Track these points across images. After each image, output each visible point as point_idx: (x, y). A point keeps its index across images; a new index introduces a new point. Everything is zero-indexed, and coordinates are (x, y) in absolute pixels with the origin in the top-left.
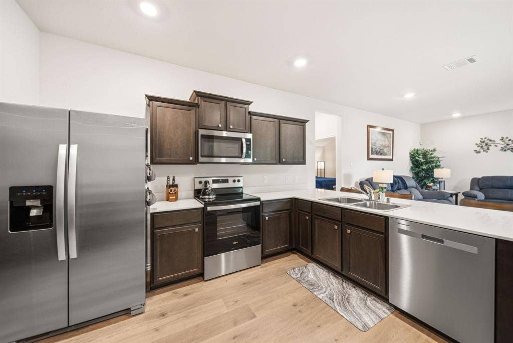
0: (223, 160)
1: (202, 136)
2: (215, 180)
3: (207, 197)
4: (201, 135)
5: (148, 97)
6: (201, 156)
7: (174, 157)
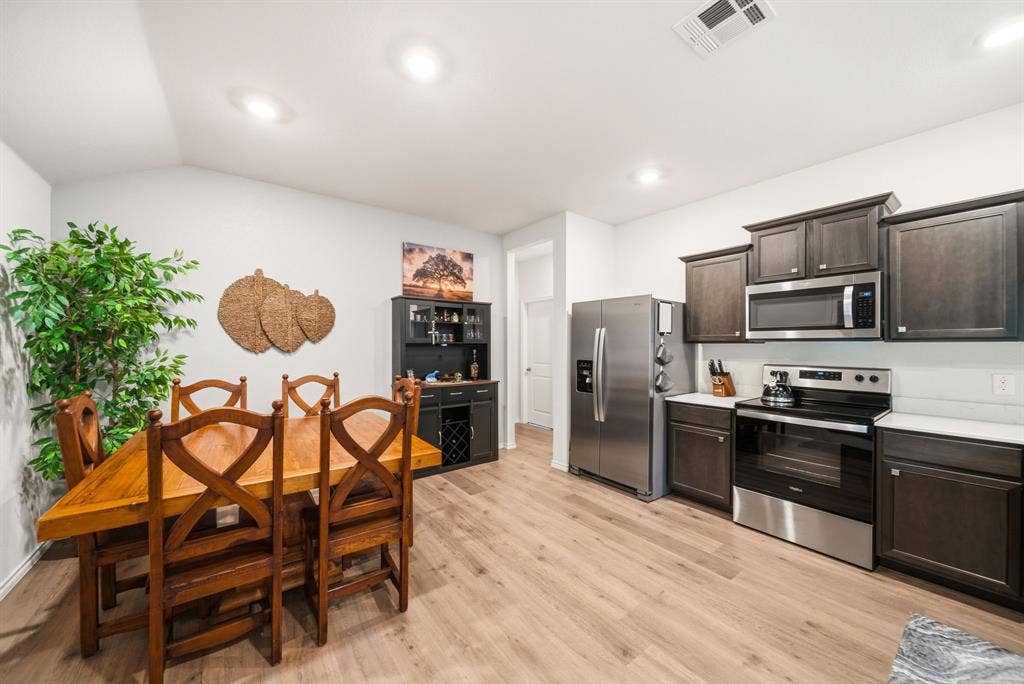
0: (791, 334)
1: (753, 297)
2: (806, 372)
3: (772, 398)
4: (750, 296)
5: (682, 259)
6: (751, 330)
7: (715, 333)
